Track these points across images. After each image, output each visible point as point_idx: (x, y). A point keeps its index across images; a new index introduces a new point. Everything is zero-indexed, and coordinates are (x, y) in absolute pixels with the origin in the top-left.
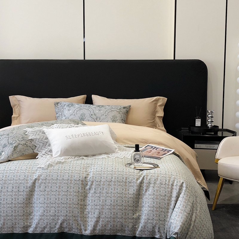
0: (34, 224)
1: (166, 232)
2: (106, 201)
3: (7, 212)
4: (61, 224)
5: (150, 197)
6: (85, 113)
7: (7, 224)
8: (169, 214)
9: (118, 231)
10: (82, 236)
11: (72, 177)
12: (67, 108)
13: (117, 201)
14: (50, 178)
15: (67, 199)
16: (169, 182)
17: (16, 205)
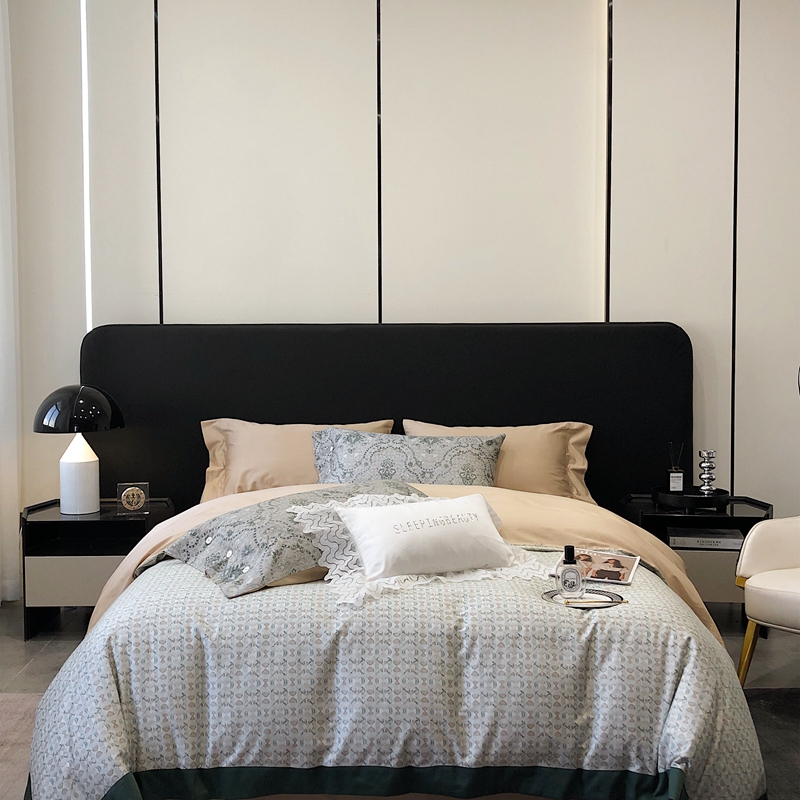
0: (339, 742)
1: (654, 758)
2: (509, 685)
3: (273, 713)
4: (405, 743)
5: (614, 673)
6: (393, 458)
7: (275, 743)
8: (662, 715)
9: (540, 758)
10: (456, 768)
11: (423, 627)
12: (347, 446)
13: (536, 685)
14: (372, 630)
15: (417, 681)
16: (656, 637)
17: (296, 697)
